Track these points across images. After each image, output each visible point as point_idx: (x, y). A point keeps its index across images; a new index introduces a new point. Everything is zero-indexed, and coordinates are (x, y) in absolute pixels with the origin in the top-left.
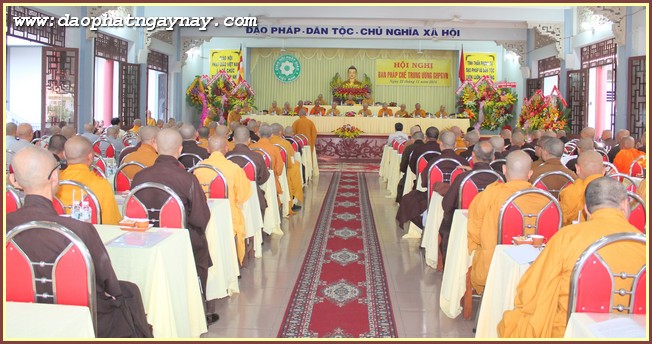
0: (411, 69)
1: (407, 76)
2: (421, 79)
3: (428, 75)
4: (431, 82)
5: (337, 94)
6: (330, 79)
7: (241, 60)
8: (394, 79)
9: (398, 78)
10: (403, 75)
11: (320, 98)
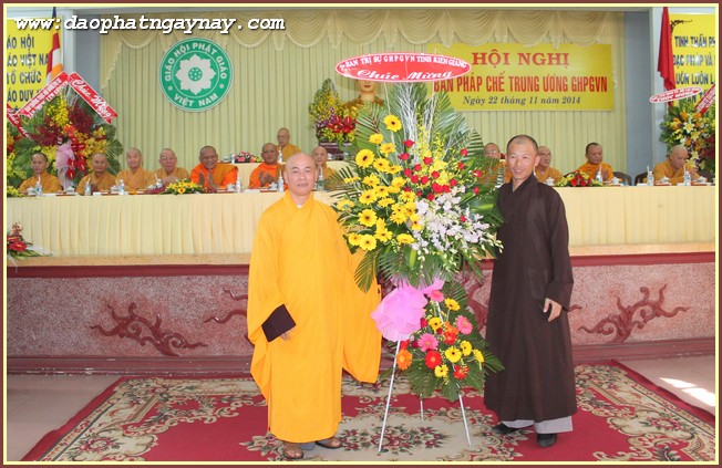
0: (515, 69)
1: (506, 86)
2: (542, 94)
3: (557, 84)
4: (567, 100)
5: (328, 133)
6: (310, 98)
7: (56, 43)
8: (473, 95)
9: (483, 93)
10: (496, 84)
11: (284, 137)
